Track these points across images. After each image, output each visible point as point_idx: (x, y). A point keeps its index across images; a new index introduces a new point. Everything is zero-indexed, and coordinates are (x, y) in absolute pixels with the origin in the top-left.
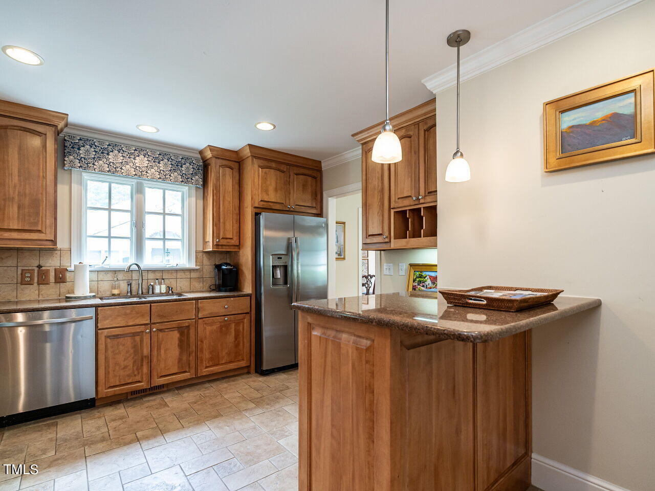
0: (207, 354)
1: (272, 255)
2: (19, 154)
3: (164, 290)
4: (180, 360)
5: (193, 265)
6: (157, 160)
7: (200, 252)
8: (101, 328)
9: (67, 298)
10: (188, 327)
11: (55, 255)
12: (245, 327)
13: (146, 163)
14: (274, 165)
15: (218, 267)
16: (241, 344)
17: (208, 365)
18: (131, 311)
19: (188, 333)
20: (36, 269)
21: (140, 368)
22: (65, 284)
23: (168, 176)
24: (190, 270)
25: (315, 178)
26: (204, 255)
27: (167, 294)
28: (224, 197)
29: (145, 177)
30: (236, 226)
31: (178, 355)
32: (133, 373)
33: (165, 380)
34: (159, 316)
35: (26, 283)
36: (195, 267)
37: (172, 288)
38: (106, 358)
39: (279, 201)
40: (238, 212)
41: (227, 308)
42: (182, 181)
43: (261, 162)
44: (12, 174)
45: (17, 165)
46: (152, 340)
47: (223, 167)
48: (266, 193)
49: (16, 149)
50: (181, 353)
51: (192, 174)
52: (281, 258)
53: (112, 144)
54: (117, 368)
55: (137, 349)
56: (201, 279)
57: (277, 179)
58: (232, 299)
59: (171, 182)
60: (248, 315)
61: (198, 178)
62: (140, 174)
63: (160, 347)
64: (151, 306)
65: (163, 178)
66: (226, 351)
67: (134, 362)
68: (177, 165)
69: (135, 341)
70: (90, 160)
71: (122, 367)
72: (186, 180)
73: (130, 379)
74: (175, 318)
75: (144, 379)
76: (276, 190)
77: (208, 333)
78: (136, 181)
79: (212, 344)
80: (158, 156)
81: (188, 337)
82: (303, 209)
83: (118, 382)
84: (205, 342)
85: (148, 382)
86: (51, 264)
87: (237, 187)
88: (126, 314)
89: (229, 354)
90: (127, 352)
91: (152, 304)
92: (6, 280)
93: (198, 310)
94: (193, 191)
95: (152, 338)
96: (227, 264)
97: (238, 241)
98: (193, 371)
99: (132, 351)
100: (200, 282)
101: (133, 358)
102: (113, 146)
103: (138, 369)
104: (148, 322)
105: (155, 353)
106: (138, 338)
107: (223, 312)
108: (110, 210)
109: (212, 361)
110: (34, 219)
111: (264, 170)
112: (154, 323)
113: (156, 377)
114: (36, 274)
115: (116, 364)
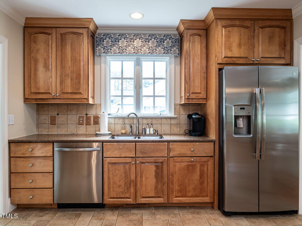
0: (176, 186)
1: (234, 106)
2: (71, 48)
3: (152, 132)
4: (156, 188)
5: (172, 115)
6: (147, 40)
7: (177, 105)
8: (105, 157)
9: (97, 134)
10: (162, 163)
11: (94, 108)
12: (209, 168)
13: (140, 44)
14: (237, 23)
15: (190, 116)
16: (206, 183)
17: (177, 195)
18: (123, 147)
19: (162, 168)
20: (85, 116)
21: (128, 188)
22: (98, 125)
23: (154, 51)
24: (171, 118)
25: (284, 28)
26: (181, 107)
27: (154, 135)
28: (193, 60)
29: (140, 54)
30: (204, 83)
31: (155, 183)
32: (125, 191)
33: (145, 200)
34: (141, 152)
35: (81, 124)
36: (174, 116)
37: (157, 131)
38: (108, 177)
39: (242, 56)
40: (205, 71)
41: (193, 151)
42: (164, 53)
43: (224, 23)
44: (68, 60)
45: (70, 55)
46: (137, 169)
47: (192, 35)
48: (230, 50)
49: (70, 45)
50: (157, 182)
51: (171, 46)
52: (244, 109)
53: (121, 34)
54: (115, 185)
55: (127, 174)
56: (178, 125)
57: (241, 35)
58: (197, 143)
59: (156, 55)
60: (212, 158)
61: (176, 49)
62: (137, 52)
63: (142, 175)
64: (136, 144)
65: (152, 52)
66: (192, 187)
67: (125, 184)
68: (161, 42)
69: (125, 169)
70: (109, 47)
71: (118, 186)
72: (167, 51)
73: (122, 195)
74: (152, 155)
75: (132, 197)
76: (240, 45)
77: (177, 169)
78: (135, 57)
79: (181, 178)
80: (148, 37)
81: (162, 171)
82: (270, 61)
83: (115, 195)
84: (175, 177)
85: (134, 199)
86: (92, 113)
87: (204, 50)
88: (120, 149)
89: (194, 189)
90: (121, 176)
91: (137, 143)
92: (73, 122)
93: (169, 150)
94: (173, 59)
95: (137, 168)
96: (196, 114)
97: (205, 95)
98: (166, 197)
99: (124, 175)
100: (177, 127)
101: (125, 181)
102: (121, 35)
103: (127, 189)
104: (134, 156)
105: (139, 179)
106: (127, 166)
107: (189, 153)
108: (122, 78)
109: (180, 192)
110: (78, 86)
111: (228, 29)
112: (138, 157)
113: (139, 197)
114: (85, 119)
115: (114, 183)
